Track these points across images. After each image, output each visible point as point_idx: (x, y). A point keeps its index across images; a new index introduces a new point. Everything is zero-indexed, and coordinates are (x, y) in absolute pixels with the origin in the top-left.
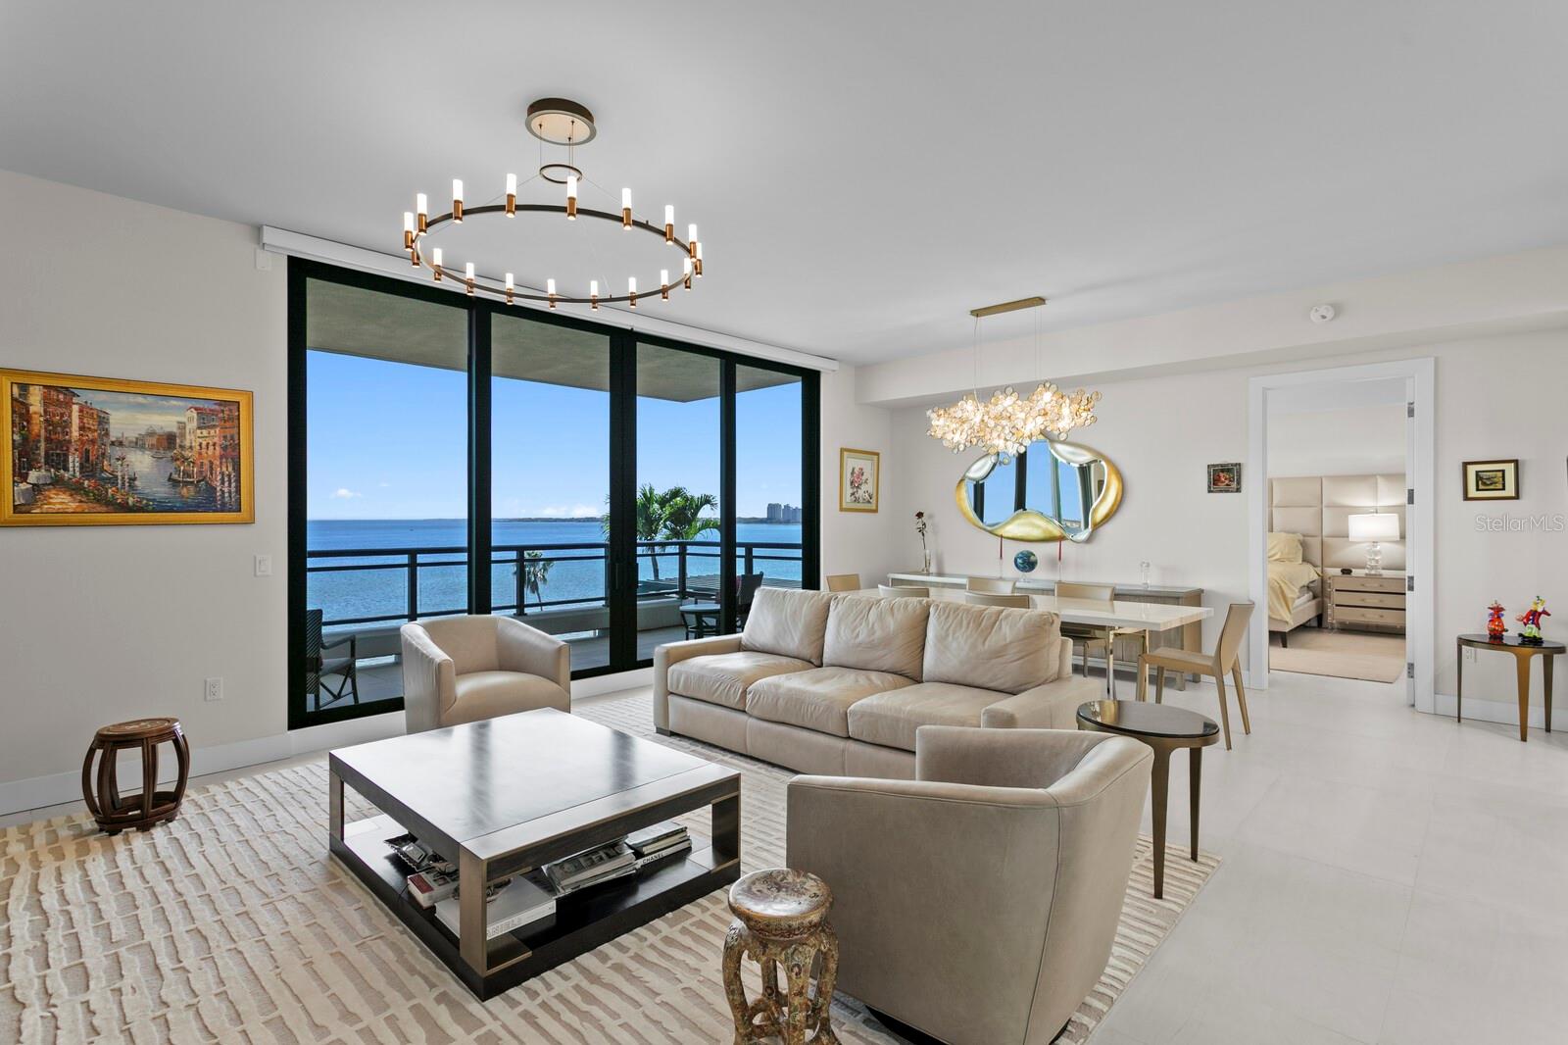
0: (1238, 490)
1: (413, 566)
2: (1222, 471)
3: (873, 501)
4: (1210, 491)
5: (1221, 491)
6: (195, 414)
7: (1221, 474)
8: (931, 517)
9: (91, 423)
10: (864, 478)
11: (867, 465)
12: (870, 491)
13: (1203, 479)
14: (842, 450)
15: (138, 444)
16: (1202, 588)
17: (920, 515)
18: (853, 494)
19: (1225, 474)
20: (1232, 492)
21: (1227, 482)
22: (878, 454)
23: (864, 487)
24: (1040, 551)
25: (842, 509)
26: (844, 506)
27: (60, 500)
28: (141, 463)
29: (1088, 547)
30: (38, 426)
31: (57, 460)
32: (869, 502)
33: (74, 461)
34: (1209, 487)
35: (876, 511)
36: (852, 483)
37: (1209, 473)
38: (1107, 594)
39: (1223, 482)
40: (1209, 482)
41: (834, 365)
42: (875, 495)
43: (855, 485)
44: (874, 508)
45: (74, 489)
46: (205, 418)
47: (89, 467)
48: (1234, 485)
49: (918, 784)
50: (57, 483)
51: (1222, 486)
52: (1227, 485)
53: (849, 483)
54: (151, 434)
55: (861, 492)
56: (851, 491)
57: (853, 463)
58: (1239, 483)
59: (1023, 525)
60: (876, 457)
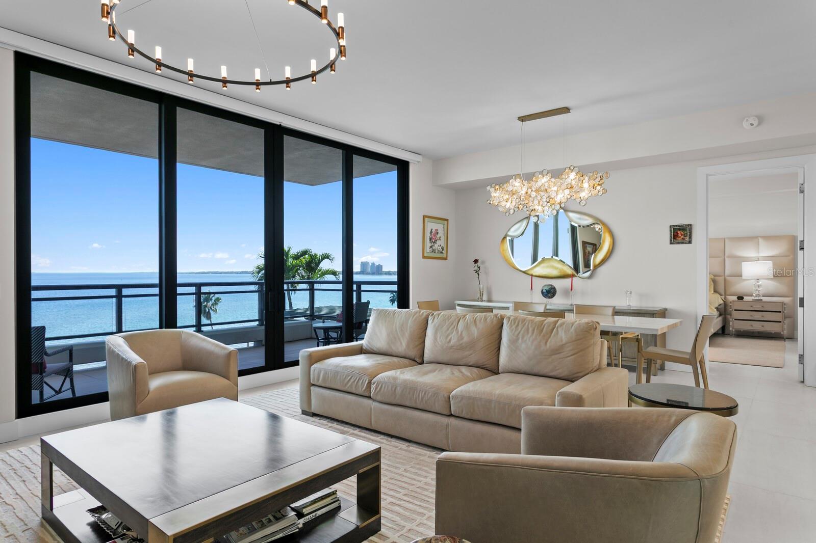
0: (690, 242)
1: (119, 297)
2: (679, 230)
3: (444, 252)
4: (671, 243)
5: (679, 243)
7: (679, 232)
8: (483, 262)
10: (438, 236)
11: (440, 227)
12: (443, 245)
13: (667, 235)
14: (424, 217)
16: (667, 307)
17: (476, 261)
18: (431, 247)
19: (681, 231)
20: (686, 243)
21: (682, 237)
22: (447, 220)
23: (438, 242)
24: (558, 284)
25: (424, 257)
26: (426, 255)
29: (589, 281)
32: (442, 253)
34: (671, 240)
35: (446, 259)
36: (431, 239)
37: (671, 231)
38: (610, 311)
39: (680, 237)
40: (671, 237)
41: (419, 158)
42: (445, 249)
43: (433, 240)
44: (445, 256)
48: (687, 239)
49: (523, 457)
51: (679, 240)
52: (683, 239)
53: (428, 240)
55: (436, 246)
56: (430, 245)
57: (431, 226)
58: (690, 237)
59: (547, 267)
60: (446, 222)
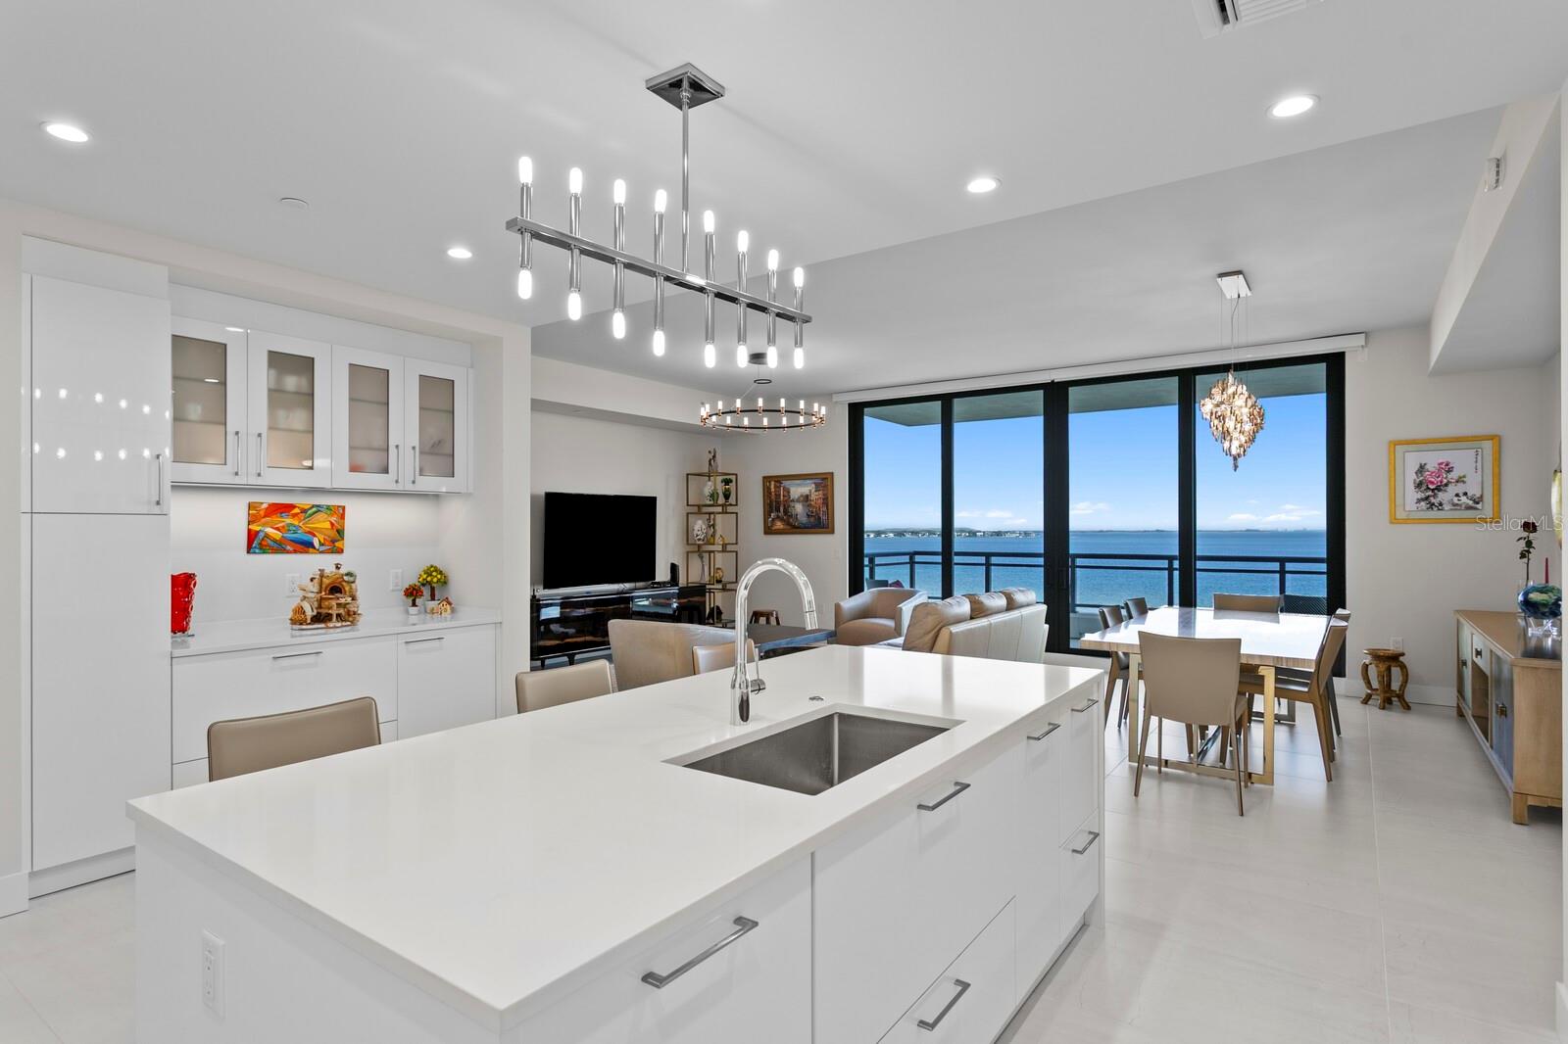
3: (1486, 507)
6: (813, 485)
9: (786, 494)
10: (1454, 475)
11: (1463, 457)
12: (1475, 493)
14: (1395, 443)
15: (798, 501)
17: (1529, 527)
18: (1419, 501)
22: (1496, 439)
23: (1452, 490)
25: (1394, 520)
26: (1401, 514)
27: (779, 525)
28: (799, 508)
30: (773, 497)
31: (778, 510)
32: (1469, 508)
33: (782, 509)
36: (1419, 485)
42: (1489, 500)
43: (1431, 486)
44: (1485, 515)
45: (782, 520)
46: (818, 487)
47: (786, 512)
50: (778, 517)
53: (1411, 486)
54: (802, 496)
55: (1444, 497)
56: (1420, 495)
60: (1487, 445)
